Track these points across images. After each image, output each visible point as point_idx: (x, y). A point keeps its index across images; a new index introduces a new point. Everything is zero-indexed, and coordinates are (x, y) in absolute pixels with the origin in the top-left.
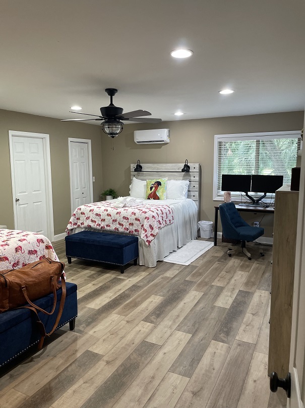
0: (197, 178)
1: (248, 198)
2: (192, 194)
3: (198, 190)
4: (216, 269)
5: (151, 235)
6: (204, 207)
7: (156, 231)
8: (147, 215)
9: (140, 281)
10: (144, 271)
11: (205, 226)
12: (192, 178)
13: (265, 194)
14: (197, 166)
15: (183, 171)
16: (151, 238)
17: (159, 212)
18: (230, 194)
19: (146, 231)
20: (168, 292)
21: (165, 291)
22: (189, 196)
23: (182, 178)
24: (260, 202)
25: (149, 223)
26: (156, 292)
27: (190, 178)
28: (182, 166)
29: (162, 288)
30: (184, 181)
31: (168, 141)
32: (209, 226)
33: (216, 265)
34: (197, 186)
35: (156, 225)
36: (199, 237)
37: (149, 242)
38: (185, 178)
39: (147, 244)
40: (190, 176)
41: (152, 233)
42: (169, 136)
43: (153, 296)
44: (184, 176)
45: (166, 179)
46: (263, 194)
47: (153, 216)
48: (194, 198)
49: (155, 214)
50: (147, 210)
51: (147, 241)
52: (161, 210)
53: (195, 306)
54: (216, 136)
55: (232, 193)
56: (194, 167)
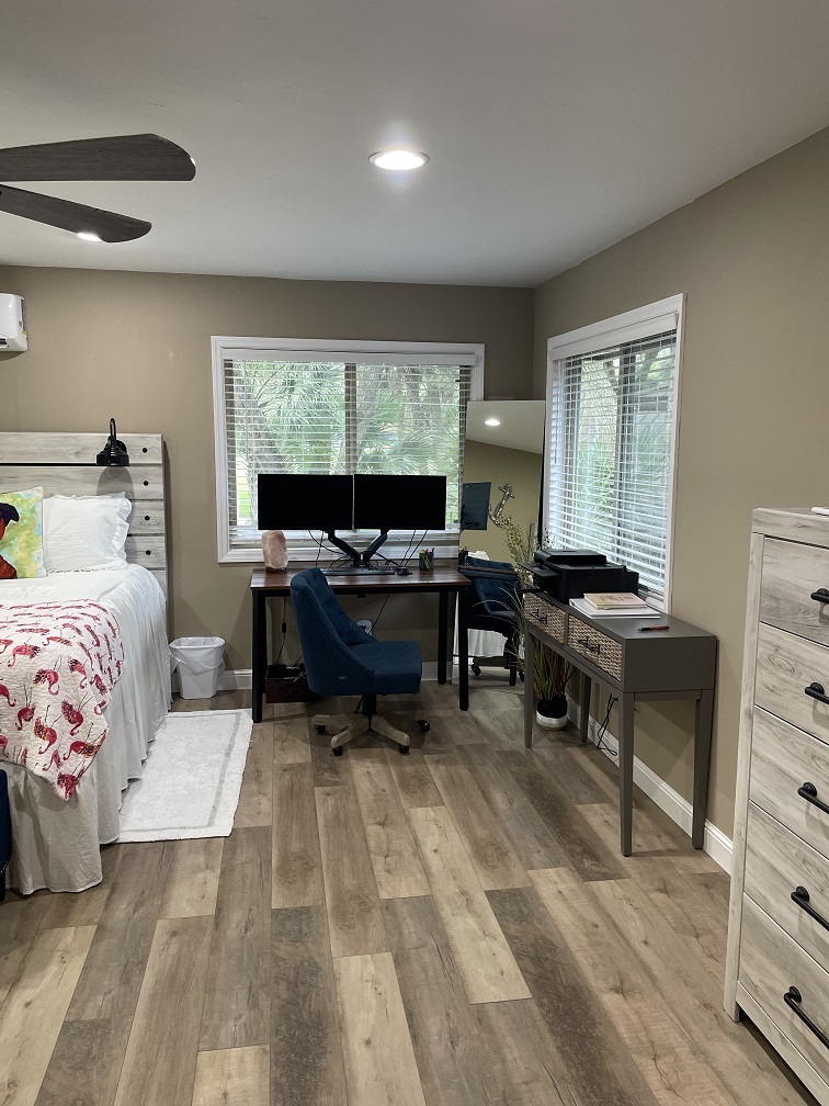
0: (157, 489)
1: (336, 548)
2: (142, 544)
3: (162, 529)
4: (339, 822)
5: (76, 746)
6: (185, 591)
7: (96, 726)
8: (43, 662)
9: (80, 987)
10: (62, 920)
11: (197, 657)
12: (138, 488)
13: (384, 533)
14: (154, 442)
15: (102, 459)
16: (75, 764)
17: (87, 639)
18: (282, 539)
19: (53, 737)
20: (253, 1004)
21: (237, 1004)
22: (131, 555)
23: (94, 488)
24: (374, 557)
25: (61, 698)
26: (203, 1028)
27: (127, 486)
28: (98, 442)
29: (210, 990)
30: (107, 500)
31: (22, 344)
32: (213, 656)
33: (323, 805)
34: (158, 515)
35: (89, 700)
36: (177, 700)
37: (70, 782)
38: (109, 486)
39: (62, 792)
40: (128, 479)
41: (81, 736)
42: (24, 324)
43: (204, 1056)
44: (104, 480)
45: (38, 492)
46: (377, 533)
47: (74, 665)
48: (151, 561)
49: (76, 653)
50: (36, 640)
51: (62, 778)
52: (88, 628)
53: (415, 1038)
54: (217, 341)
55: (288, 534)
56: (143, 446)
